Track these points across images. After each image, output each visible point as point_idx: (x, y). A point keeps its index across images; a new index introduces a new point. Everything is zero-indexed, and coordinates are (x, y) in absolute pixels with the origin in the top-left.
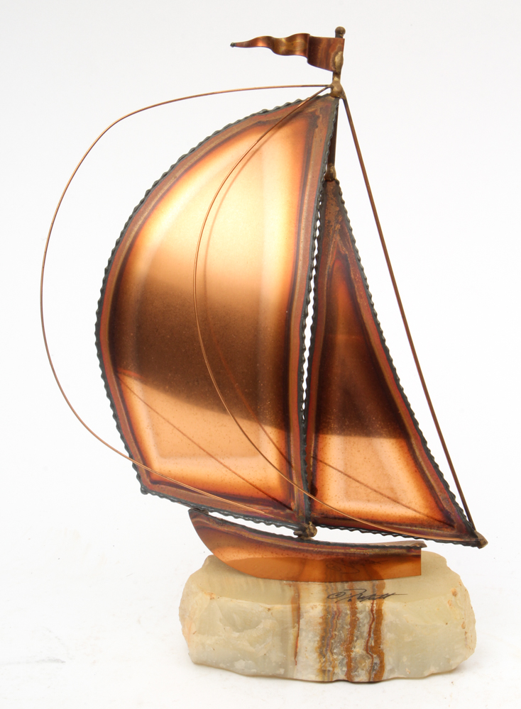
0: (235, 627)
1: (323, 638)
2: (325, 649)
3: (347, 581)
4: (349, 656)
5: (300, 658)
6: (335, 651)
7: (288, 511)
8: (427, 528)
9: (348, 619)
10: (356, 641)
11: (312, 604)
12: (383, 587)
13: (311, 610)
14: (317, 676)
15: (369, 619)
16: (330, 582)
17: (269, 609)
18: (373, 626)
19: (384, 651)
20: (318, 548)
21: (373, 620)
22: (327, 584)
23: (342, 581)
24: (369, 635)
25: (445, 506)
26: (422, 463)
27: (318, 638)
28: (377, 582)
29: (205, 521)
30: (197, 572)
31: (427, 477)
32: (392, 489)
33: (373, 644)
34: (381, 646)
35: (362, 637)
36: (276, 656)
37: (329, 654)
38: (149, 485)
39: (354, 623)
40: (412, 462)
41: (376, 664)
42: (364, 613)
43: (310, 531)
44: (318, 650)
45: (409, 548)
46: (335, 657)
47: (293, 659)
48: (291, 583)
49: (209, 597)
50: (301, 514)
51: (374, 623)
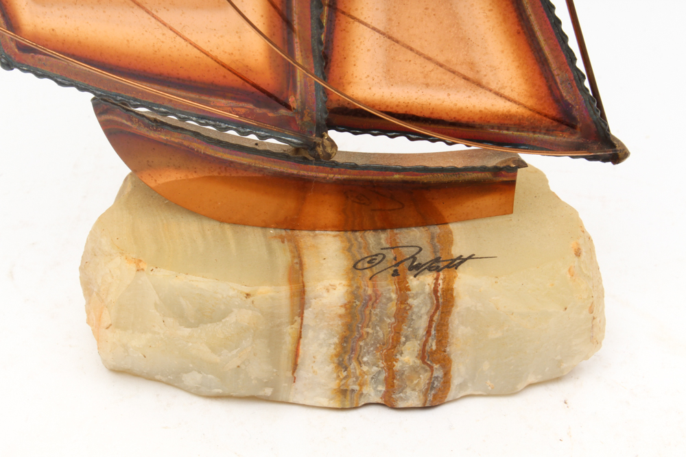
0: (183, 319)
1: (345, 339)
2: (347, 357)
3: (383, 229)
4: (390, 368)
5: (302, 373)
6: (365, 359)
7: (283, 111)
8: (528, 131)
9: (392, 308)
10: (404, 343)
11: (326, 283)
12: (448, 240)
13: (325, 294)
14: (331, 399)
15: (429, 305)
16: (354, 231)
17: (248, 295)
18: (435, 318)
19: (452, 357)
20: (335, 173)
21: (437, 308)
22: (349, 234)
23: (375, 229)
24: (428, 332)
25: (564, 94)
26: (532, 18)
27: (336, 340)
28: (436, 230)
29: (124, 121)
31: (538, 43)
32: (472, 65)
33: (434, 348)
34: (448, 349)
35: (416, 337)
36: (258, 369)
37: (354, 364)
38: (15, 54)
39: (403, 314)
40: (512, 17)
41: (437, 378)
42: (421, 297)
43: (324, 151)
44: (336, 360)
45: (496, 170)
46: (365, 368)
47: (289, 374)
48: (283, 232)
49: (133, 267)
50: (307, 119)
51: (438, 313)
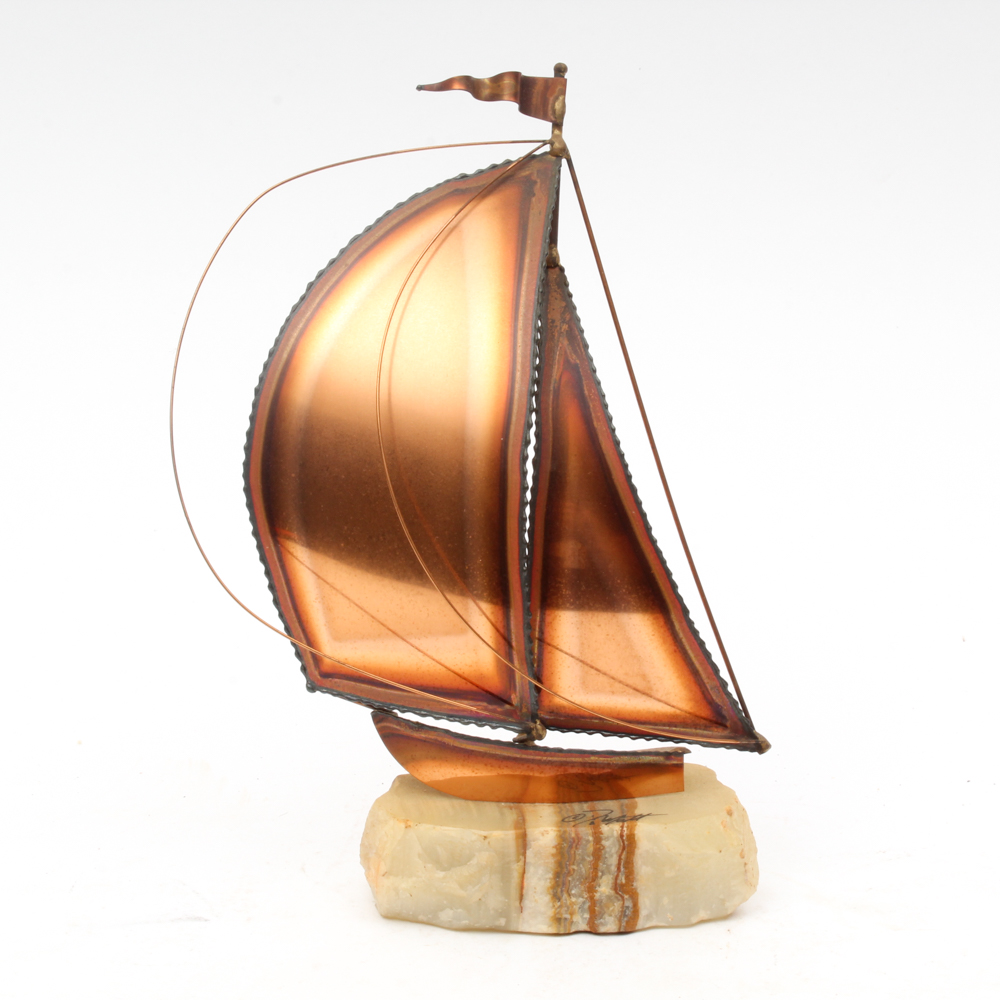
0: (439, 864)
1: (557, 875)
2: (559, 890)
3: (586, 801)
4: (592, 898)
5: (527, 903)
6: (573, 892)
7: (507, 706)
8: (691, 727)
9: (591, 848)
10: (601, 877)
11: (542, 829)
12: (634, 806)
13: (541, 838)
14: (550, 926)
15: (617, 846)
16: (564, 802)
17: (485, 837)
18: (623, 857)
19: (638, 891)
20: (547, 756)
21: (624, 849)
22: (561, 805)
23: (580, 801)
24: (619, 869)
25: (714, 698)
26: (684, 640)
27: (550, 875)
28: (626, 801)
29: (395, 726)
30: (384, 796)
31: (690, 659)
32: (644, 677)
33: (624, 881)
34: (635, 884)
35: (609, 872)
36: (495, 901)
37: (565, 895)
38: (318, 680)
39: (598, 854)
40: (669, 639)
41: (628, 907)
42: (611, 840)
43: (537, 733)
44: (551, 891)
45: (668, 755)
46: (574, 899)
47: (517, 903)
48: (512, 805)
49: (403, 825)
50: (524, 710)
51: (624, 853)
